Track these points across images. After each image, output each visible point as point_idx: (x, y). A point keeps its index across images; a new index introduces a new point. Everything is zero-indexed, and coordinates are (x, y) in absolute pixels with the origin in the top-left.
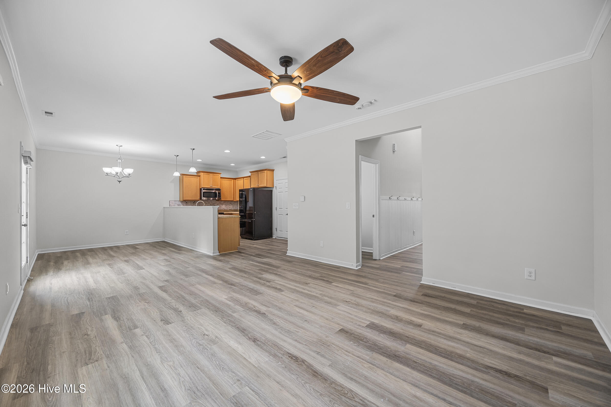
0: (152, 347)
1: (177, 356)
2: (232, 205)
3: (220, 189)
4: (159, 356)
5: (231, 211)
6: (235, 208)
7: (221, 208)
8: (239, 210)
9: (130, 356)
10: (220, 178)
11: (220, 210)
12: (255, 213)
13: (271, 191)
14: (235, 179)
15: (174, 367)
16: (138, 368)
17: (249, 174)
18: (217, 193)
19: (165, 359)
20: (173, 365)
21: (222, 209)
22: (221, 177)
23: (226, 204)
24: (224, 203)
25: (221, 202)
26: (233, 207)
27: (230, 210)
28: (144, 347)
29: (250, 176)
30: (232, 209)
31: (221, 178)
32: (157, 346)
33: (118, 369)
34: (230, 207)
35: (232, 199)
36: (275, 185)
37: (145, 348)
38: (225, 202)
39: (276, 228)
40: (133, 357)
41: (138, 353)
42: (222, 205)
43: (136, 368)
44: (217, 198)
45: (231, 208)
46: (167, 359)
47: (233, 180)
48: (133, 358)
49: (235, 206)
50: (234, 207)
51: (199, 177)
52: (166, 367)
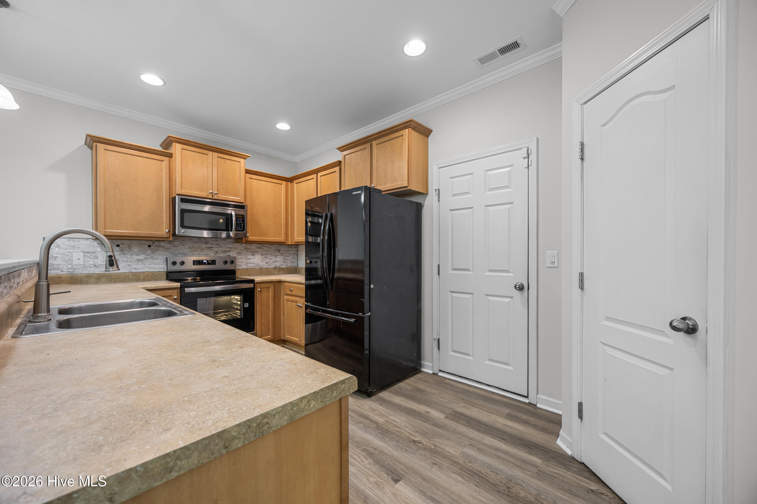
2: (282, 254)
3: (244, 204)
5: (279, 271)
6: (290, 265)
7: (249, 265)
8: (306, 268)
10: (243, 171)
11: (247, 269)
12: (372, 286)
13: (419, 207)
14: (290, 180)
17: (338, 156)
18: (234, 219)
21: (252, 265)
22: (246, 170)
23: (264, 253)
24: (258, 250)
25: (250, 247)
26: (285, 261)
27: (275, 268)
29: (340, 162)
30: (282, 267)
31: (248, 172)
34: (276, 262)
35: (282, 239)
36: (433, 186)
38: (260, 248)
39: (436, 337)
42: (252, 255)
44: (231, 231)
45: (278, 264)
47: (284, 183)
49: (290, 258)
50: (289, 262)
51: (166, 159)
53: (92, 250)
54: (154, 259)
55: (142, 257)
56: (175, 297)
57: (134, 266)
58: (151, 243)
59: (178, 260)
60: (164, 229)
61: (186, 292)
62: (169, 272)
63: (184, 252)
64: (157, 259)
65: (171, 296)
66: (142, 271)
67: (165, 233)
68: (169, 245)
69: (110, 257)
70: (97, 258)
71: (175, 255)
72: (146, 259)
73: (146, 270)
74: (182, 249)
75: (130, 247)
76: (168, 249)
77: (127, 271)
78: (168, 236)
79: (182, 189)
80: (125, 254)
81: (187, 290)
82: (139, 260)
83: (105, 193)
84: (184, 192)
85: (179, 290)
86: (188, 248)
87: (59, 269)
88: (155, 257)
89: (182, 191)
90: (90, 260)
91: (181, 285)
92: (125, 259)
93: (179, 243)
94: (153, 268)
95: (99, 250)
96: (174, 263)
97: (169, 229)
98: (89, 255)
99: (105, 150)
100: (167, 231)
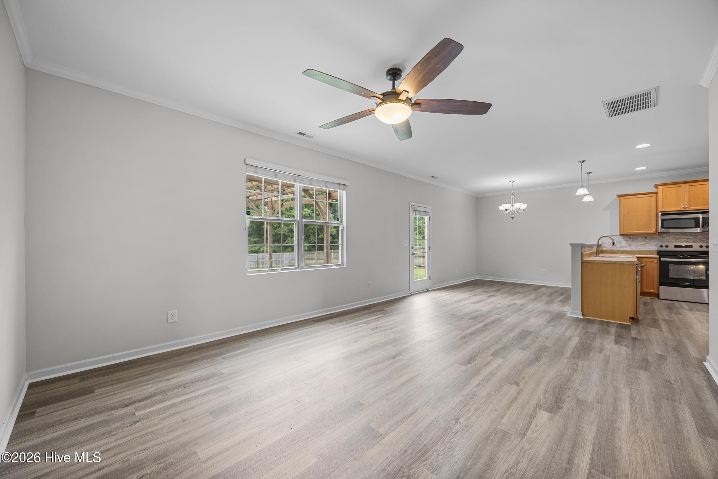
53: (619, 240)
54: (650, 244)
55: (643, 243)
56: (656, 262)
57: (640, 248)
58: (646, 236)
59: (664, 245)
60: (653, 229)
61: (662, 260)
62: (659, 251)
63: (669, 240)
64: (652, 244)
65: (653, 261)
66: (643, 250)
67: (653, 231)
68: (659, 237)
69: (613, 243)
70: (621, 243)
71: (663, 242)
72: (645, 244)
73: (645, 249)
74: (668, 239)
75: (637, 239)
76: (658, 239)
77: (635, 249)
78: (655, 233)
79: (663, 208)
80: (634, 242)
81: (662, 259)
82: (642, 245)
83: (624, 216)
84: (664, 210)
85: (658, 259)
86: (672, 238)
87: (606, 248)
88: (650, 243)
89: (663, 209)
90: (619, 244)
91: (659, 257)
92: (634, 244)
93: (666, 236)
94: (649, 249)
95: (623, 240)
96: (661, 246)
97: (655, 229)
98: (618, 242)
99: (624, 199)
100: (654, 230)
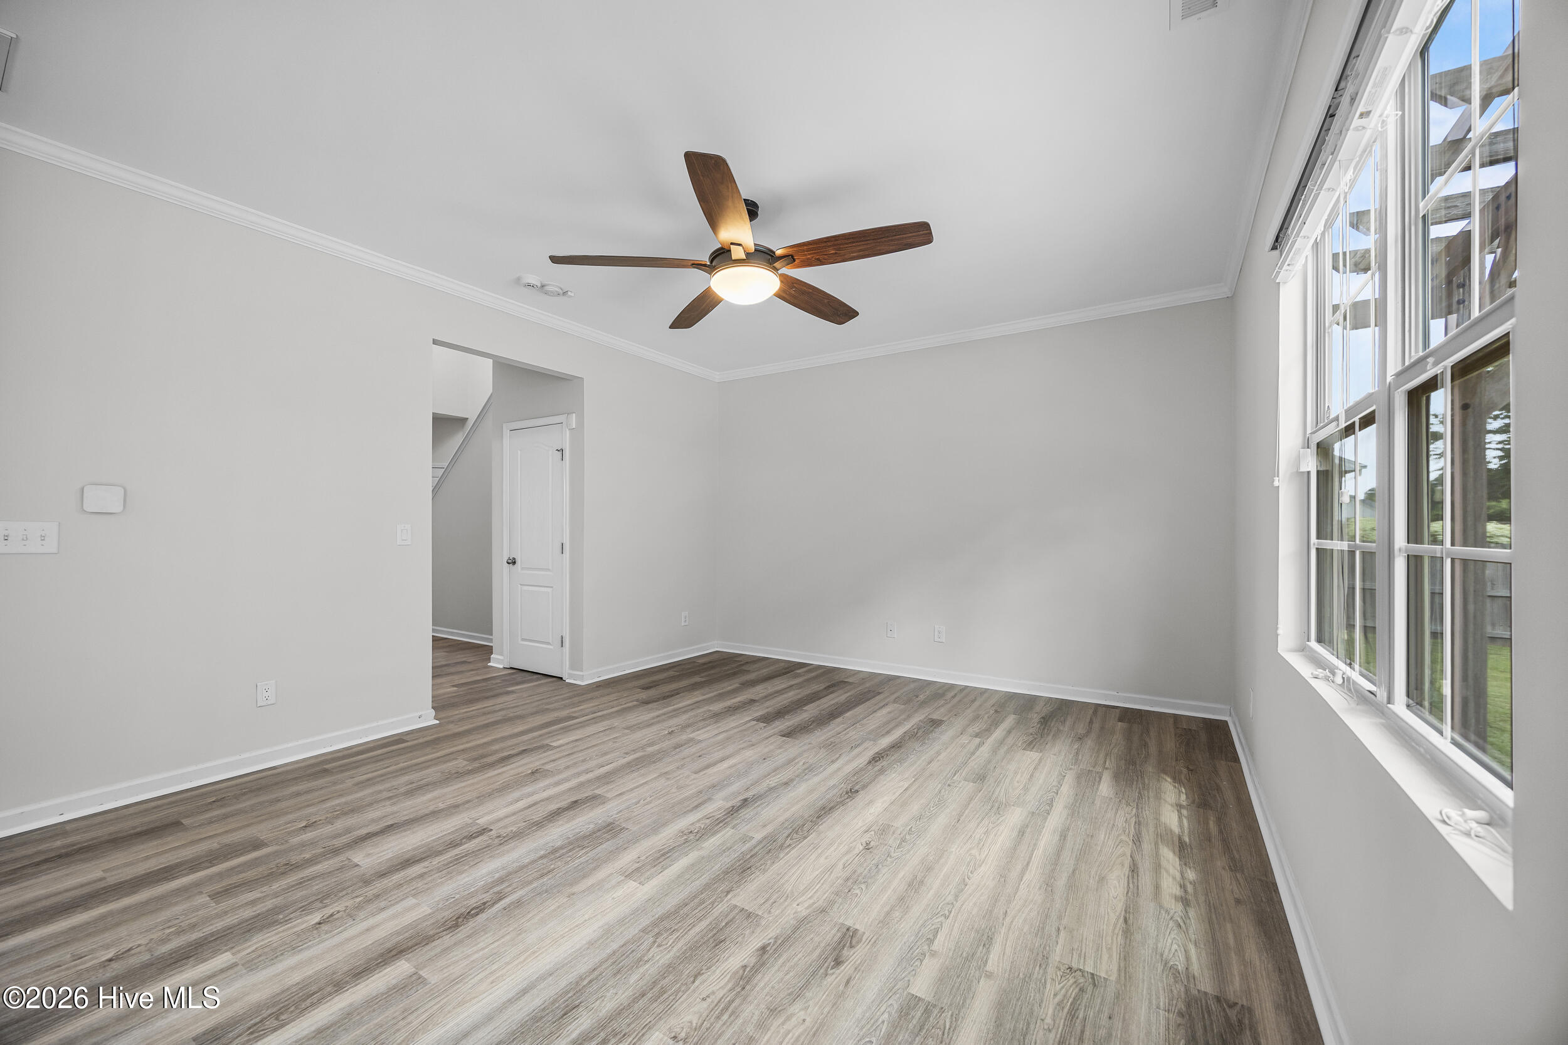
0: (958, 905)
1: (954, 853)
4: (972, 875)
9: (1008, 919)
15: (979, 843)
16: (1019, 884)
19: (972, 864)
20: (976, 847)
28: (969, 916)
32: (950, 898)
33: (1046, 910)
37: (971, 913)
40: (1006, 912)
41: (991, 912)
43: (1022, 887)
46: (969, 863)
48: (1008, 910)
52: (985, 854)
